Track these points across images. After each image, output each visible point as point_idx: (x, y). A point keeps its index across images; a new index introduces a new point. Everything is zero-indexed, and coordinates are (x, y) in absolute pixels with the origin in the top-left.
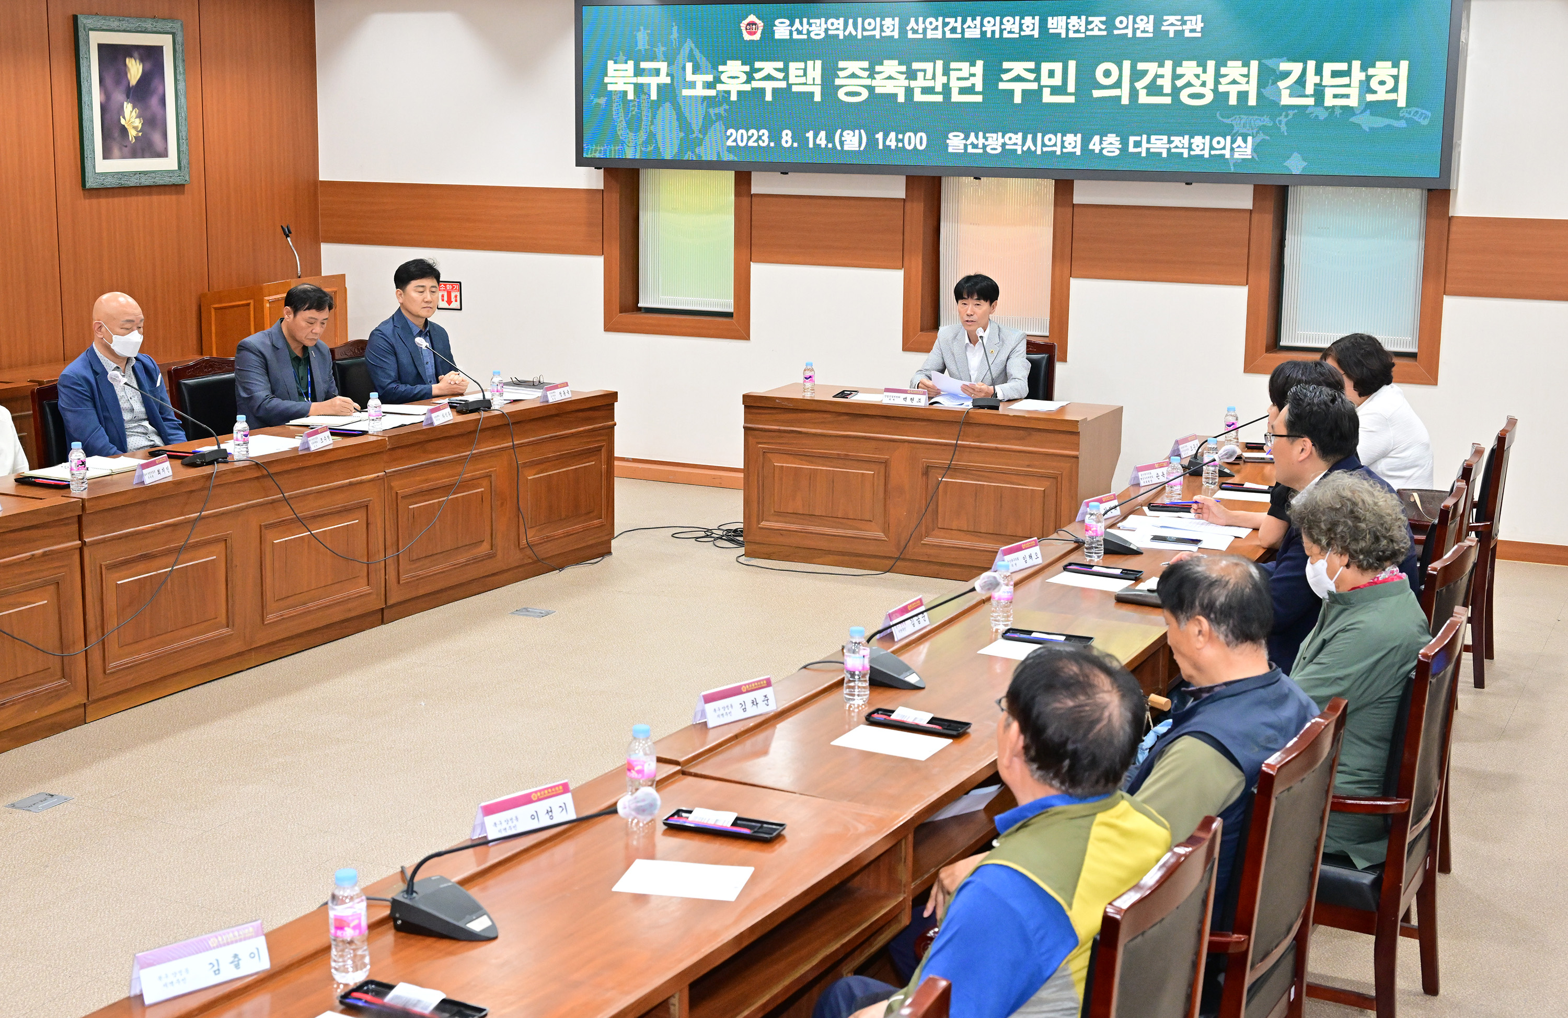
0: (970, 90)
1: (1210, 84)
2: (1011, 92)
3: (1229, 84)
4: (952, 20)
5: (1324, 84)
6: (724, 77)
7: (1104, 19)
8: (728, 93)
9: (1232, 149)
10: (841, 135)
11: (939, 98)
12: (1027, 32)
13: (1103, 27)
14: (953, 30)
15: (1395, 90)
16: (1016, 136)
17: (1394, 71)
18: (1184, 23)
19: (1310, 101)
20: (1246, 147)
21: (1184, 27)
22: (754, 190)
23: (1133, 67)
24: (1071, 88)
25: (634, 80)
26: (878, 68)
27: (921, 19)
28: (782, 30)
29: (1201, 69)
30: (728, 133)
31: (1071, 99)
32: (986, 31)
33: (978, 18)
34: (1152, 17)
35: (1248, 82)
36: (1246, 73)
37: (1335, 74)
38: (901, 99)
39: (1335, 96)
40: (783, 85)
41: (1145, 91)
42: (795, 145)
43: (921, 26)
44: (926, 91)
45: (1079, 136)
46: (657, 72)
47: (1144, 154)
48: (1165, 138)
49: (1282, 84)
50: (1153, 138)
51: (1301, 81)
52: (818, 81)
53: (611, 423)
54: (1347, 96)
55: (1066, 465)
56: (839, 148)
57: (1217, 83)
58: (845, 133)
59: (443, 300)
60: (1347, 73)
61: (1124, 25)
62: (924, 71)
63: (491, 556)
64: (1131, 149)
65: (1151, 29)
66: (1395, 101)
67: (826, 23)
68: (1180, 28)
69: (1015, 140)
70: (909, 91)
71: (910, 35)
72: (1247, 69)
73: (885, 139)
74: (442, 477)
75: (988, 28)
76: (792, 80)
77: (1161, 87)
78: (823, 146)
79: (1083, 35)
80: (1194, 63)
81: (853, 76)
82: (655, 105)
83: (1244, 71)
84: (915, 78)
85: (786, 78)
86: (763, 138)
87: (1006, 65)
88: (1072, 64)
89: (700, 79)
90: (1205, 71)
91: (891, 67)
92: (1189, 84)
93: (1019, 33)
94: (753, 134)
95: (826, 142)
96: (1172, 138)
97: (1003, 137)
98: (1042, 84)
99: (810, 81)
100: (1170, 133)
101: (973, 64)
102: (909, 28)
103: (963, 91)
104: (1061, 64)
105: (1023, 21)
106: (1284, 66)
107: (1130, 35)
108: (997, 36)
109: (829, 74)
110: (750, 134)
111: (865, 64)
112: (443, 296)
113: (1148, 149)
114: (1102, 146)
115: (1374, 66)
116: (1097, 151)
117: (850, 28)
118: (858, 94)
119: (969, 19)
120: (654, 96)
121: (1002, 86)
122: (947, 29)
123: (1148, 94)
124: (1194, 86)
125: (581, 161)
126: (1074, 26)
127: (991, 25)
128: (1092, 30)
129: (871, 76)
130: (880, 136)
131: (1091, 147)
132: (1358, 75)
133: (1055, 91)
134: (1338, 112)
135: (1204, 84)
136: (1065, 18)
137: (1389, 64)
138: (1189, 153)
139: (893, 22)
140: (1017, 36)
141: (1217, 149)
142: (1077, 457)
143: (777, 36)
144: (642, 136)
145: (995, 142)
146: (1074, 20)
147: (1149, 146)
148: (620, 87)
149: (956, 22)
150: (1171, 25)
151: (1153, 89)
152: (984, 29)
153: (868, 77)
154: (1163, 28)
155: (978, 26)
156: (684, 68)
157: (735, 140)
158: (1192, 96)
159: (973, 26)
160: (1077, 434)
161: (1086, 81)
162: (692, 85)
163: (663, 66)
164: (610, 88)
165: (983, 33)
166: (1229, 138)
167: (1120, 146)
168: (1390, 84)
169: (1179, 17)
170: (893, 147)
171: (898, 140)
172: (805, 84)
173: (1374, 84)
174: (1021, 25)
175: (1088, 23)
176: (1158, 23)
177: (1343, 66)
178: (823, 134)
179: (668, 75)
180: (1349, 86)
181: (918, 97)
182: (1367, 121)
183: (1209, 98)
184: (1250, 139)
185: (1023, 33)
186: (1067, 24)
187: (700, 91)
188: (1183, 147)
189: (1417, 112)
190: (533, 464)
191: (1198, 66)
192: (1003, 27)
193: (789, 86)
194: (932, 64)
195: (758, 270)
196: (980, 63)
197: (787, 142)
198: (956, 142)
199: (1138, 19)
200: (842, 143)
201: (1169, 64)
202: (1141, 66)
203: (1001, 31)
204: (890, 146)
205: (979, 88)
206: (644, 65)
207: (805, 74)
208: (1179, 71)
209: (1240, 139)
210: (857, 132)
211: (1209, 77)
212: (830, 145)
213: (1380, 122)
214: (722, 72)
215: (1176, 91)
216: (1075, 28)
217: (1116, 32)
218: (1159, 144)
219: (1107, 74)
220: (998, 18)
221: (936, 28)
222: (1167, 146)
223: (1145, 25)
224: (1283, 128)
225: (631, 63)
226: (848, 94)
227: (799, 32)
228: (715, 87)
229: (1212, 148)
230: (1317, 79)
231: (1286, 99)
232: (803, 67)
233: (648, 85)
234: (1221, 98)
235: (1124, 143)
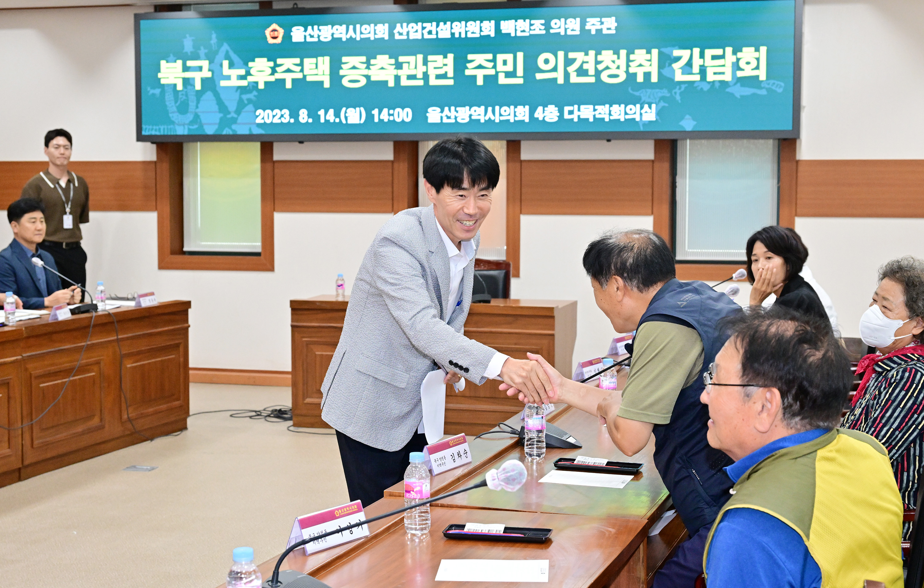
0: (444, 76)
1: (623, 67)
2: (474, 77)
3: (637, 67)
4: (428, 25)
5: (706, 65)
6: (252, 71)
7: (543, 22)
8: (257, 83)
9: (641, 114)
10: (346, 112)
11: (421, 83)
12: (486, 33)
13: (543, 27)
14: (430, 32)
15: (757, 68)
16: (480, 109)
17: (756, 55)
18: (602, 23)
19: (697, 78)
20: (651, 112)
21: (602, 26)
22: (276, 157)
23: (566, 56)
25: (182, 75)
26: (373, 62)
27: (405, 25)
28: (298, 35)
29: (616, 56)
30: (257, 113)
31: (520, 81)
32: (455, 33)
33: (448, 23)
34: (578, 20)
35: (651, 65)
36: (649, 59)
37: (714, 57)
38: (391, 84)
39: (715, 74)
40: (300, 76)
41: (575, 73)
42: (310, 120)
43: (405, 30)
44: (411, 77)
45: (527, 107)
46: (200, 69)
47: (576, 120)
49: (677, 66)
50: (582, 107)
51: (689, 64)
52: (327, 72)
53: (186, 325)
54: (723, 73)
55: (545, 342)
56: (344, 122)
57: (628, 66)
58: (349, 111)
60: (723, 57)
61: (558, 26)
62: (409, 63)
63: (101, 428)
64: (567, 116)
65: (578, 29)
66: (758, 76)
67: (332, 29)
68: (599, 27)
69: (479, 113)
70: (397, 78)
71: (397, 37)
72: (649, 55)
73: (380, 113)
74: (64, 362)
75: (456, 30)
76: (306, 72)
77: (587, 70)
78: (332, 121)
79: (527, 34)
80: (611, 52)
81: (354, 68)
82: (199, 94)
83: (648, 56)
84: (402, 68)
85: (302, 71)
86: (284, 116)
87: (470, 57)
88: (520, 56)
89: (235, 73)
90: (618, 58)
91: (383, 60)
92: (607, 68)
93: (480, 33)
94: (277, 113)
95: (334, 118)
97: (470, 110)
98: (498, 70)
99: (321, 72)
100: (595, 103)
101: (445, 57)
102: (396, 31)
103: (438, 77)
104: (512, 55)
105: (482, 25)
106: (676, 53)
107: (562, 33)
108: (463, 36)
109: (335, 66)
110: (274, 114)
111: (364, 59)
113: (579, 116)
115: (741, 51)
116: (541, 118)
117: (351, 33)
118: (358, 81)
119: (441, 24)
120: (198, 86)
121: (468, 72)
122: (425, 31)
123: (578, 75)
124: (610, 68)
125: (140, 138)
126: (520, 27)
127: (458, 28)
128: (535, 30)
129: (368, 68)
130: (375, 112)
131: (536, 115)
132: (730, 58)
133: (508, 75)
134: (717, 85)
135: (618, 67)
136: (513, 21)
137: (753, 49)
138: (609, 118)
139: (383, 27)
140: (478, 35)
141: (630, 114)
142: (553, 335)
143: (294, 40)
144: (190, 117)
145: (463, 114)
146: (520, 23)
147: (579, 113)
148: (171, 81)
149: (432, 26)
150: (593, 24)
151: (581, 72)
152: (453, 31)
153: (365, 68)
154: (587, 28)
155: (449, 29)
156: (221, 65)
157: (263, 118)
158: (611, 76)
159: (444, 29)
160: (553, 317)
161: (531, 67)
162: (228, 78)
163: (205, 64)
164: (163, 81)
165: (453, 34)
166: (638, 106)
167: (558, 114)
168: (754, 64)
169: (598, 19)
170: (386, 120)
171: (389, 115)
172: (317, 75)
173: (742, 64)
174: (481, 27)
175: (531, 25)
176: (583, 24)
177: (719, 52)
178: (331, 111)
179: (209, 70)
180: (724, 66)
182: (739, 91)
183: (622, 77)
184: (654, 106)
185: (482, 34)
186: (516, 26)
187: (235, 82)
188: (605, 114)
189: (774, 84)
190: (130, 355)
191: (614, 54)
192: (467, 29)
193: (305, 76)
194: (414, 57)
195: (279, 218)
196: (451, 56)
197: (303, 118)
198: (434, 116)
199: (568, 21)
200: (346, 118)
201: (592, 53)
202: (571, 55)
203: (466, 32)
204: (384, 119)
205: (451, 74)
207: (317, 67)
208: (600, 58)
209: (646, 106)
210: (358, 109)
211: (622, 62)
212: (337, 120)
213: (748, 91)
214: (252, 67)
215: (598, 73)
216: (522, 29)
217: (552, 31)
218: (587, 112)
219: (546, 61)
220: (463, 23)
221: (417, 31)
222: (593, 113)
223: (573, 26)
224: (678, 97)
225: (180, 62)
226: (350, 81)
227: (312, 36)
228: (246, 79)
229: (626, 113)
230: (701, 62)
231: (679, 77)
232: (315, 62)
233: (193, 79)
234: (632, 77)
235: (561, 111)
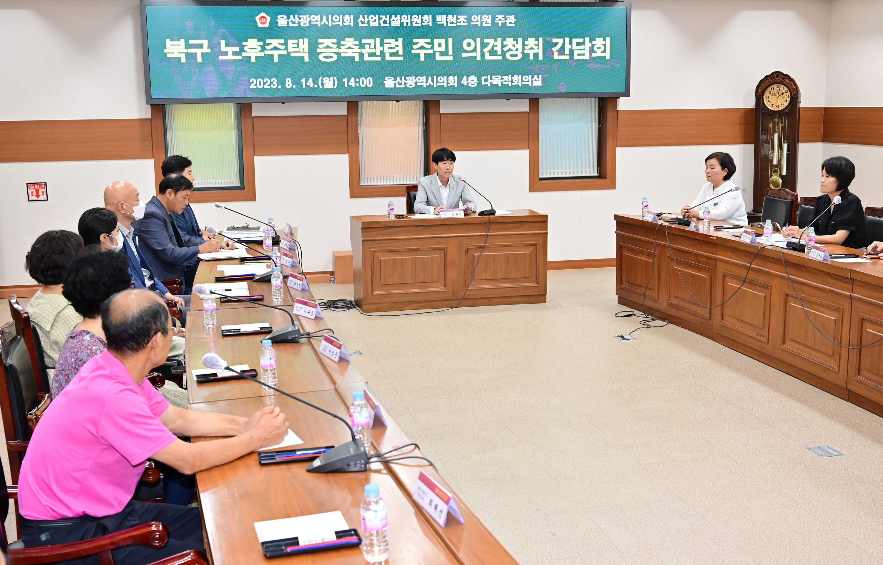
0: (396, 54)
1: (520, 50)
2: (419, 55)
3: (529, 49)
4: (384, 17)
5: (573, 49)
6: (246, 49)
7: (466, 17)
8: (250, 57)
9: (532, 81)
10: (322, 80)
11: (379, 59)
12: (426, 23)
13: (466, 21)
14: (385, 22)
15: (604, 51)
16: (422, 78)
17: (604, 43)
18: (506, 19)
19: (567, 57)
20: (539, 80)
21: (506, 21)
22: (254, 114)
23: (482, 41)
24: (451, 52)
25: (186, 51)
26: (342, 43)
27: (366, 16)
28: (282, 21)
29: (515, 42)
30: (251, 81)
31: (451, 58)
32: (403, 23)
33: (399, 16)
34: (490, 16)
35: (538, 48)
37: (578, 44)
38: (357, 59)
39: (579, 55)
40: (285, 52)
41: (488, 53)
42: (294, 86)
43: (366, 20)
44: (371, 55)
45: (456, 77)
47: (489, 85)
48: (500, 77)
49: (554, 49)
50: (494, 77)
51: (563, 47)
52: (307, 50)
54: (584, 55)
55: (541, 238)
56: (321, 87)
57: (523, 49)
58: (324, 79)
59: (32, 195)
60: (583, 43)
61: (476, 20)
62: (370, 44)
64: (483, 83)
65: (490, 22)
66: (605, 57)
67: (309, 17)
68: (504, 22)
69: (422, 81)
70: (361, 55)
71: (360, 25)
73: (348, 82)
75: (404, 21)
76: (290, 50)
77: (497, 51)
78: (312, 86)
79: (455, 25)
80: (512, 39)
81: (328, 47)
82: (201, 66)
83: (536, 43)
84: (364, 48)
85: (286, 49)
86: (273, 83)
87: (415, 41)
88: (450, 40)
89: (230, 50)
90: (517, 43)
91: (350, 42)
92: (510, 50)
93: (421, 24)
94: (267, 81)
95: (313, 84)
96: (503, 77)
97: (415, 79)
98: (435, 50)
99: (301, 50)
100: (502, 74)
101: (397, 40)
102: (359, 21)
103: (392, 55)
104: (445, 40)
105: (423, 18)
106: (555, 40)
107: (479, 25)
108: (409, 25)
109: (313, 46)
110: (265, 81)
111: (335, 41)
112: (32, 192)
113: (491, 83)
114: (468, 82)
115: (595, 40)
116: (465, 84)
117: (325, 20)
118: (331, 57)
119: (393, 16)
120: (199, 60)
121: (413, 52)
122: (381, 21)
123: (490, 55)
124: (512, 50)
125: (150, 101)
126: (450, 20)
127: (405, 19)
128: (460, 22)
129: (339, 47)
130: (345, 80)
131: (462, 82)
132: (588, 45)
133: (442, 54)
134: (580, 62)
135: (517, 50)
136: (445, 16)
137: (602, 39)
138: (512, 84)
139: (350, 17)
140: (420, 25)
141: (526, 82)
142: (546, 234)
143: (279, 25)
144: (193, 84)
145: (411, 82)
146: (450, 17)
147: (492, 81)
148: (176, 55)
149: (386, 17)
150: (500, 19)
151: (493, 52)
152: (402, 21)
153: (337, 48)
154: (496, 22)
155: (399, 20)
156: (219, 44)
157: (256, 85)
158: (512, 55)
159: (396, 20)
160: (546, 221)
161: (458, 48)
162: (226, 53)
163: (204, 42)
164: (169, 56)
165: (402, 24)
166: (530, 76)
167: (477, 82)
168: (602, 49)
169: (503, 16)
170: (354, 86)
171: (356, 82)
172: (299, 52)
173: (595, 48)
174: (422, 19)
175: (457, 19)
176: (493, 19)
177: (581, 40)
178: (311, 80)
179: (209, 47)
180: (584, 49)
181: (367, 58)
182: (593, 66)
183: (520, 56)
184: (540, 76)
185: (423, 24)
186: (447, 19)
187: (230, 57)
188: (509, 81)
189: (615, 62)
191: (514, 40)
192: (412, 20)
193: (289, 53)
194: (373, 40)
195: (262, 161)
196: (401, 40)
197: (289, 85)
198: (389, 83)
199: (483, 17)
200: (323, 85)
201: (499, 39)
202: (486, 41)
203: (412, 23)
204: (352, 85)
205: (401, 53)
206: (191, 42)
207: (298, 46)
208: (505, 43)
209: (536, 76)
210: (331, 78)
211: (520, 46)
212: (316, 86)
213: (599, 66)
214: (245, 46)
215: (504, 53)
216: (451, 21)
217: (472, 23)
218: (497, 80)
219: (469, 45)
220: (409, 16)
221: (375, 21)
222: (501, 81)
223: (487, 20)
224: (556, 71)
225: (182, 41)
226: (325, 57)
227: (293, 23)
228: (241, 55)
229: (522, 81)
230: (570, 47)
231: (556, 56)
232: (297, 42)
233: (196, 54)
234: (526, 56)
235: (479, 80)
